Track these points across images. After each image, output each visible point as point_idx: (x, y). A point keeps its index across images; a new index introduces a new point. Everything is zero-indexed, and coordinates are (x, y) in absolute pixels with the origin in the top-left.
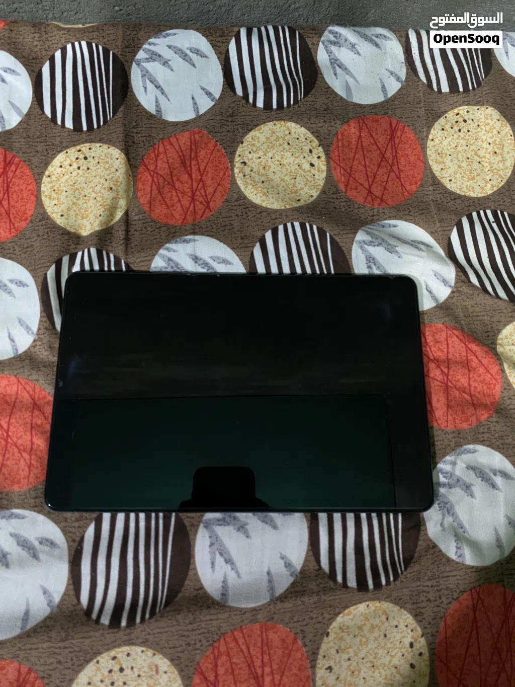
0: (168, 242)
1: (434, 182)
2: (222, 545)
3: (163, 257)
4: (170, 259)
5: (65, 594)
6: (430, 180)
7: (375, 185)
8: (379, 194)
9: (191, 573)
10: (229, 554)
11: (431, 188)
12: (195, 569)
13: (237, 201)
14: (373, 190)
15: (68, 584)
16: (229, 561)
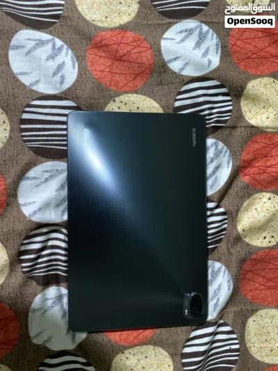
0: (230, 152)
1: (253, 310)
2: (56, 176)
3: (223, 148)
4: (221, 152)
5: (37, 92)
6: (255, 308)
7: (252, 274)
8: (247, 276)
9: (45, 159)
10: (50, 180)
11: (249, 308)
12: (46, 161)
13: (247, 192)
14: (250, 273)
15: (43, 94)
16: (46, 180)
